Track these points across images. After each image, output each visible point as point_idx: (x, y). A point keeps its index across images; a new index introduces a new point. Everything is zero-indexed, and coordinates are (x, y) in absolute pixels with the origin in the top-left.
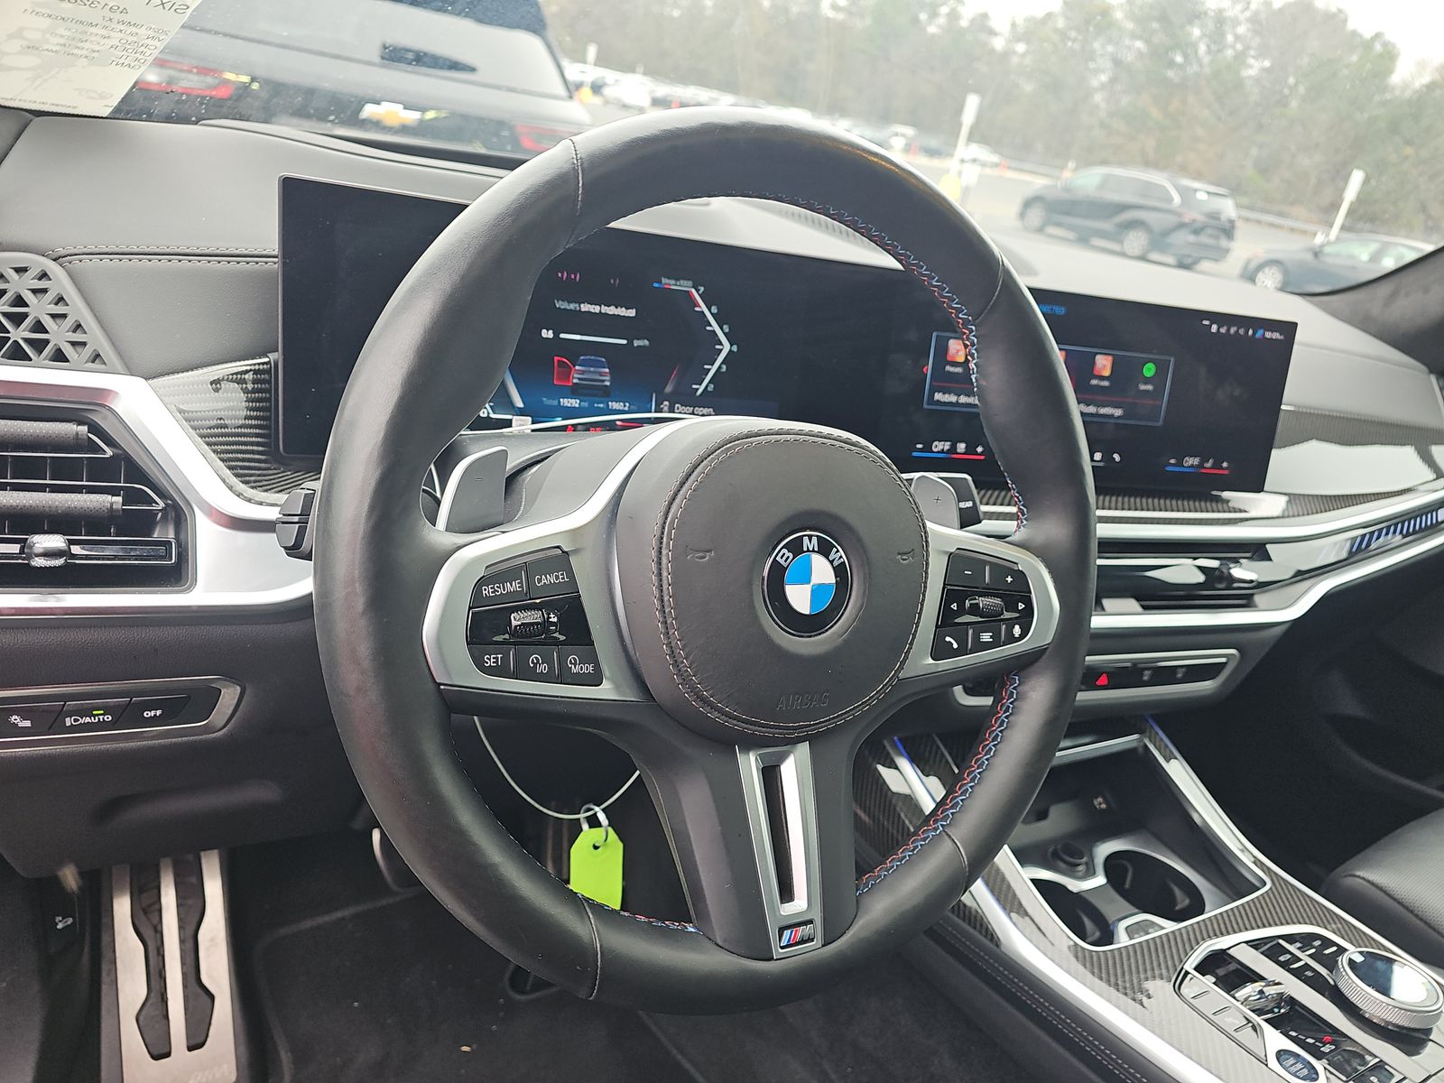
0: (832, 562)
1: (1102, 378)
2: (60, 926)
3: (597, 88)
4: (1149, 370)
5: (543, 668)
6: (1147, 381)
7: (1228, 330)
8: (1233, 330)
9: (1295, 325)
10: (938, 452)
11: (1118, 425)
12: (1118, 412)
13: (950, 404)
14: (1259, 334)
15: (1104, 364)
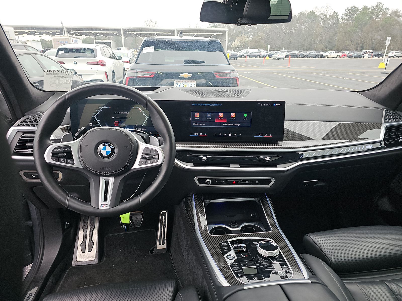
0: (110, 148)
1: (234, 118)
2: (67, 224)
3: (270, 56)
4: (245, 115)
5: (64, 161)
6: (245, 118)
7: (266, 105)
8: (267, 105)
9: (285, 102)
10: (196, 135)
11: (239, 128)
12: (239, 125)
13: (197, 125)
14: (275, 105)
15: (233, 115)
